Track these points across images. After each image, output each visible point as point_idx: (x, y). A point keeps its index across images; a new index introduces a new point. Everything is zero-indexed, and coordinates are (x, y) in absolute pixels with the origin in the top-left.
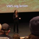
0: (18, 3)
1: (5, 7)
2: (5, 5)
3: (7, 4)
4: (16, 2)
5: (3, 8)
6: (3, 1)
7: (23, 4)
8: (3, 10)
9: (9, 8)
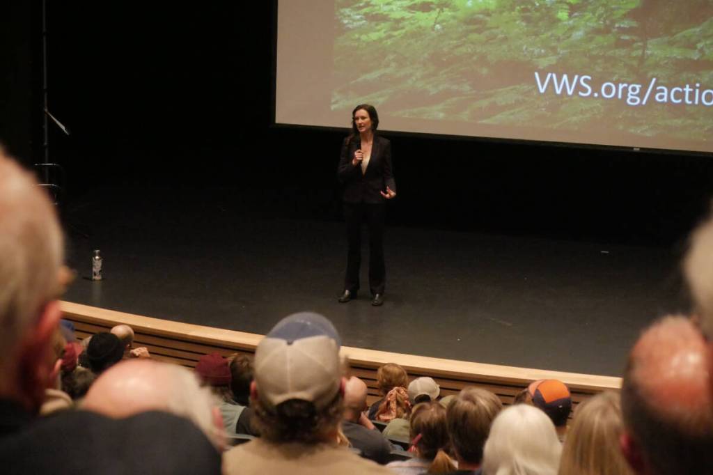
0: (642, 59)
1: (525, 87)
2: (520, 71)
3: (544, 63)
4: (621, 52)
5: (505, 96)
6: (505, 39)
7: (684, 75)
8: (500, 118)
9: (556, 101)
